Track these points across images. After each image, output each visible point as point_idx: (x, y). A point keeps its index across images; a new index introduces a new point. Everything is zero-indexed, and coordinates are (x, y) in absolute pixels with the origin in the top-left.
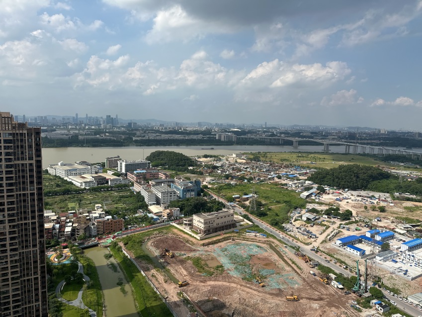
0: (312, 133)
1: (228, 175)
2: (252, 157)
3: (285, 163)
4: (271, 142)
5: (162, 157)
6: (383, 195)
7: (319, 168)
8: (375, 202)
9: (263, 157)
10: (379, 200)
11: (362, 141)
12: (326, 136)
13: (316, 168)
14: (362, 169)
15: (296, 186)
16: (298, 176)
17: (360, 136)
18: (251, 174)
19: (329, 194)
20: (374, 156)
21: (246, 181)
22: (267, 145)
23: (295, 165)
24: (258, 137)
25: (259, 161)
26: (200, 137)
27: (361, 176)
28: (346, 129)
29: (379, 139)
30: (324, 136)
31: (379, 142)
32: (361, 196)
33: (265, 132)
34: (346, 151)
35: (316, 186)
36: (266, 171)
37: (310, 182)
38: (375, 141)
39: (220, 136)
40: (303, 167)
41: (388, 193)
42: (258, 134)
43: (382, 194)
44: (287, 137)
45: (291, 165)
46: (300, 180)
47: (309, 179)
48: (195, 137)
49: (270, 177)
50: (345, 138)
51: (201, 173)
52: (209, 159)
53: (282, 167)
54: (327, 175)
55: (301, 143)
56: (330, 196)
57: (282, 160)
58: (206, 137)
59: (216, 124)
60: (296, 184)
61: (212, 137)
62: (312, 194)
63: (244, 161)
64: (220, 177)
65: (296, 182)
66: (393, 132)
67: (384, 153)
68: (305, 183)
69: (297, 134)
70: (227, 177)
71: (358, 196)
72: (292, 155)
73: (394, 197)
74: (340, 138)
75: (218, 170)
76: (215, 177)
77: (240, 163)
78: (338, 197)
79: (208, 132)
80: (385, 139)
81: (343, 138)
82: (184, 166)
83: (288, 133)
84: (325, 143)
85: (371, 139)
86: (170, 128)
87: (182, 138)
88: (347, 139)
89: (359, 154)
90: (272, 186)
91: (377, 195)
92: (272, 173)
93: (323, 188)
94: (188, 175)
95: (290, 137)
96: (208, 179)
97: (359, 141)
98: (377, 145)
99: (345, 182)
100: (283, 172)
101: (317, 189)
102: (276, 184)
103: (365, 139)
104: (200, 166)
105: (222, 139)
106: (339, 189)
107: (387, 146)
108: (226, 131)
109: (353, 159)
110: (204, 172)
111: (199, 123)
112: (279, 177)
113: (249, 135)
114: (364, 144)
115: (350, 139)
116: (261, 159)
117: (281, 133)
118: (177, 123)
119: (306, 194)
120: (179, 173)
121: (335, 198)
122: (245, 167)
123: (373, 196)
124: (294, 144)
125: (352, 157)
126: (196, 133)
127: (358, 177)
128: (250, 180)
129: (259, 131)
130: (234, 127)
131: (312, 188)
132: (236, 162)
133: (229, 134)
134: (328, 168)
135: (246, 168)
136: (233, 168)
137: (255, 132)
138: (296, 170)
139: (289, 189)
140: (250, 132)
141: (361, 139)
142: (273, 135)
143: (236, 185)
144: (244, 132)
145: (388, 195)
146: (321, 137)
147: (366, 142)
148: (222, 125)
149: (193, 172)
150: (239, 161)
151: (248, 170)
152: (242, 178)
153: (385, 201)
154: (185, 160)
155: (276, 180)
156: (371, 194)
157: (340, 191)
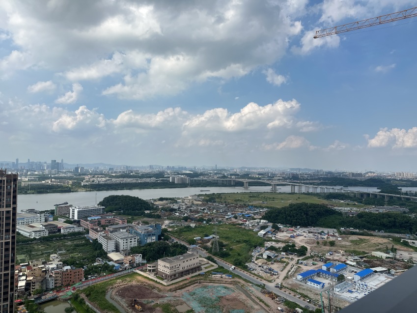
0: (259, 174)
1: (186, 217)
2: (208, 198)
3: (239, 203)
4: (223, 184)
5: (117, 202)
6: (331, 231)
7: (271, 208)
8: (325, 237)
9: (217, 198)
10: (329, 235)
11: (305, 182)
12: (272, 177)
13: (268, 208)
14: (310, 207)
15: (253, 226)
16: (253, 215)
17: (302, 177)
18: (209, 215)
19: (283, 231)
20: (317, 195)
21: (205, 222)
22: (219, 186)
23: (249, 205)
24: (210, 179)
25: (215, 202)
26: (153, 180)
27: (310, 213)
28: (288, 170)
29: (319, 179)
30: (270, 177)
31: (319, 182)
32: (312, 232)
33: (216, 174)
34: (292, 190)
35: (271, 224)
36: (223, 212)
37: (265, 221)
38: (316, 181)
39: (173, 179)
40: (256, 207)
41: (335, 228)
42: (210, 176)
43: (329, 230)
44: (238, 178)
45: (245, 205)
46: (255, 219)
47: (263, 218)
48: (148, 180)
49: (227, 217)
50: (289, 178)
51: (159, 217)
52: (164, 202)
53: (237, 208)
54: (279, 213)
55: (251, 184)
56: (285, 234)
57: (236, 201)
58: (160, 180)
59: (168, 167)
60: (252, 223)
61: (166, 180)
62: (268, 232)
63: (200, 203)
64: (179, 219)
65: (252, 221)
66: (330, 173)
67: (325, 192)
68: (260, 222)
69: (246, 176)
70: (186, 219)
71: (309, 232)
72: (244, 196)
73: (340, 232)
74: (285, 179)
75: (176, 213)
76: (174, 220)
77: (197, 205)
78: (292, 235)
79: (160, 175)
80: (324, 179)
81: (287, 179)
82: (140, 210)
83: (238, 175)
84: (272, 183)
85: (312, 180)
86: (120, 172)
87: (134, 181)
88: (290, 179)
89: (304, 193)
90: (231, 227)
91: (326, 230)
92: (229, 213)
93: (277, 226)
94: (146, 219)
95: (240, 178)
96: (167, 222)
97: (302, 182)
98: (319, 184)
99: (296, 220)
100: (239, 212)
101: (273, 228)
102: (234, 224)
103: (307, 179)
104: (157, 209)
105: (176, 182)
106: (292, 227)
107: (327, 185)
108: (179, 174)
109: (299, 198)
110: (162, 215)
111: (150, 166)
112: (236, 217)
113: (201, 177)
114: (307, 184)
115: (294, 180)
116: (217, 200)
117: (231, 175)
118: (127, 167)
119: (262, 232)
120: (135, 217)
121: (289, 235)
122: (202, 208)
123: (323, 232)
124: (245, 184)
125: (298, 196)
126: (148, 176)
127: (307, 214)
128: (209, 221)
129: (211, 173)
130: (185, 169)
131: (267, 227)
132: (193, 204)
133: (182, 176)
134: (279, 207)
135: (204, 210)
136: (191, 210)
137: (207, 175)
138: (250, 210)
139: (247, 228)
140: (201, 174)
141: (304, 180)
142: (224, 177)
143: (195, 227)
144: (196, 175)
145: (335, 230)
146: (268, 178)
147: (308, 181)
148: (173, 167)
149: (149, 216)
150: (195, 202)
151: (205, 211)
152: (201, 220)
153: (334, 236)
154: (141, 203)
155: (234, 220)
156: (320, 230)
157: (293, 229)
